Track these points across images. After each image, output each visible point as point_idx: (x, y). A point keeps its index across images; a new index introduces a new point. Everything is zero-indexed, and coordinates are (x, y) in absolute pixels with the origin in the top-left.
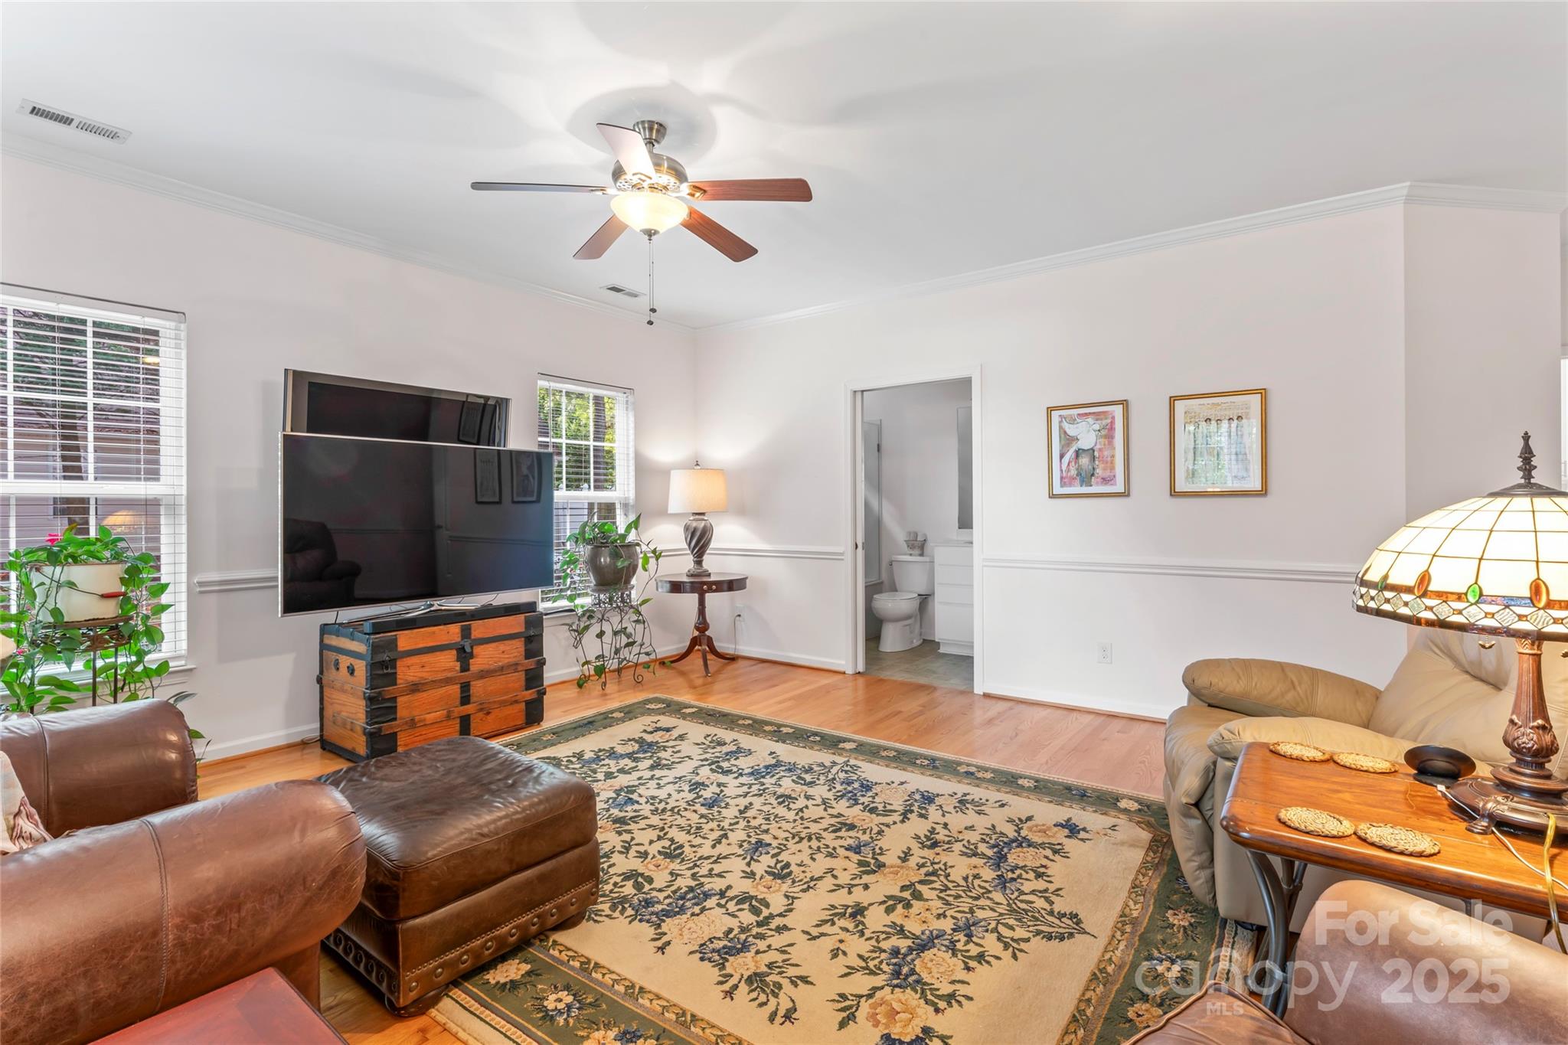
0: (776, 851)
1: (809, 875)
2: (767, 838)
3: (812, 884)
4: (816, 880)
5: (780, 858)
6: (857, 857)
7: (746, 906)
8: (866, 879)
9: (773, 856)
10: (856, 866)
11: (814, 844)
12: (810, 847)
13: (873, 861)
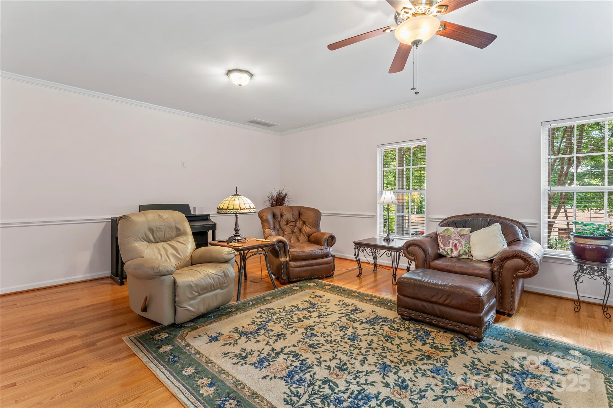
0: (345, 336)
1: (333, 327)
2: (350, 342)
3: (332, 324)
4: (330, 325)
5: (344, 333)
6: (313, 332)
7: (353, 319)
8: (313, 325)
9: (346, 334)
10: (315, 329)
11: (329, 339)
12: (331, 337)
13: (308, 330)
